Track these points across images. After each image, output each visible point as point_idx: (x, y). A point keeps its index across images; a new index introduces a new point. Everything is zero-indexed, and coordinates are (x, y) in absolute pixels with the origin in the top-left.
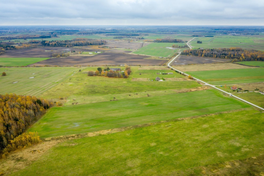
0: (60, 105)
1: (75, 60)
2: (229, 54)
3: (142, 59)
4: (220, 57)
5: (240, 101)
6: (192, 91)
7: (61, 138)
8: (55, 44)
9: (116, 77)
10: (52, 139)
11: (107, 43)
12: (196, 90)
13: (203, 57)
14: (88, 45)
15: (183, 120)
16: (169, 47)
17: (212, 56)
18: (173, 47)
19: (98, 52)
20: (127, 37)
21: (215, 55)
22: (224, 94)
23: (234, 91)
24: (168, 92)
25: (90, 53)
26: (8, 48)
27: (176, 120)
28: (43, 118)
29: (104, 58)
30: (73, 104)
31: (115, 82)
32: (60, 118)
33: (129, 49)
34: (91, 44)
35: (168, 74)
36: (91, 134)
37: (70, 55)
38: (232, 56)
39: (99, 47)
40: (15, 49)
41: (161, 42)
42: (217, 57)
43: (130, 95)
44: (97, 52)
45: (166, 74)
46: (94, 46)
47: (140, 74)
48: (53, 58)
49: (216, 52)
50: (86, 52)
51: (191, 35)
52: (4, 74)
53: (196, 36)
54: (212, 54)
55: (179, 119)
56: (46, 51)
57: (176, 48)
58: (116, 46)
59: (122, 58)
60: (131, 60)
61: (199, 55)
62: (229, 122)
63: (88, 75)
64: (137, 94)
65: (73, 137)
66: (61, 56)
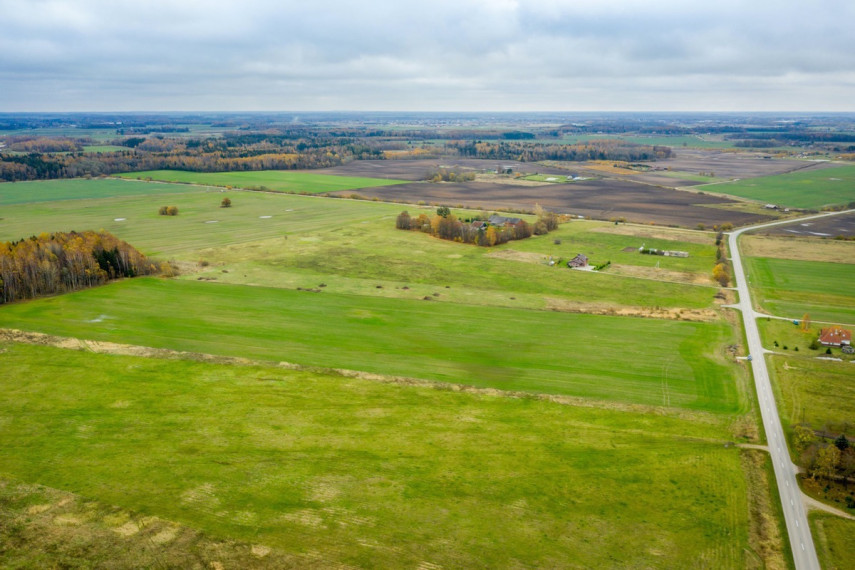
0: (173, 275)
3: (687, 205)
8: (492, 152)
9: (457, 241)
11: (674, 156)
14: (593, 158)
15: (354, 377)
19: (578, 178)
22: (731, 347)
25: (551, 179)
26: (365, 155)
29: (554, 194)
33: (713, 175)
34: (603, 157)
35: (667, 254)
39: (615, 166)
40: (381, 158)
43: (378, 287)
44: (574, 177)
48: (422, 181)
50: (543, 177)
52: (227, 204)
58: (686, 167)
63: (397, 227)
65: (31, 338)
66: (446, 179)
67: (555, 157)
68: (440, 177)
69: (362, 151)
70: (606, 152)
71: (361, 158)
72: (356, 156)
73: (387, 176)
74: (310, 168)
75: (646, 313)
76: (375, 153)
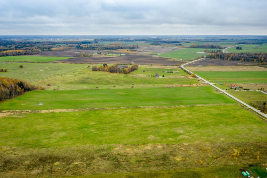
0: (43, 89)
1: (93, 60)
2: (260, 57)
3: (160, 60)
4: (248, 60)
5: (228, 97)
6: (182, 87)
7: (16, 112)
9: (117, 73)
10: (8, 112)
11: (140, 48)
12: (188, 86)
13: (230, 60)
14: (119, 49)
15: (145, 108)
16: (201, 52)
17: (240, 59)
18: (205, 51)
19: (122, 54)
20: (166, 43)
21: (243, 59)
22: (217, 90)
23: (231, 89)
24: (156, 86)
25: (114, 55)
26: (45, 49)
27: (137, 108)
28: (18, 97)
29: (122, 59)
30: (54, 89)
31: (112, 76)
32: (32, 98)
33: (156, 52)
34: (121, 48)
35: (174, 72)
36: (44, 111)
37: (93, 56)
38: (263, 59)
39: (128, 51)
40: (51, 51)
41: (196, 48)
42: (245, 60)
43: (114, 86)
45: (171, 72)
46: (123, 50)
47: (144, 71)
48: (76, 57)
49: (245, 55)
50: (111, 54)
51: (238, 43)
52: (21, 67)
53: (242, 44)
54: (240, 57)
55: (142, 107)
56: (76, 52)
57: (208, 52)
58: (146, 50)
59: (141, 59)
60: (148, 61)
61: (225, 58)
62: (193, 113)
63: (93, 70)
64: (122, 86)
65: (27, 112)
66: (84, 56)
67: (107, 49)
68: (82, 55)
69: (44, 48)
70: (122, 47)
71: (44, 51)
72: (42, 50)
73: (64, 56)
74: (30, 54)
75: (190, 86)
76: (48, 49)
